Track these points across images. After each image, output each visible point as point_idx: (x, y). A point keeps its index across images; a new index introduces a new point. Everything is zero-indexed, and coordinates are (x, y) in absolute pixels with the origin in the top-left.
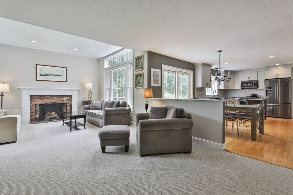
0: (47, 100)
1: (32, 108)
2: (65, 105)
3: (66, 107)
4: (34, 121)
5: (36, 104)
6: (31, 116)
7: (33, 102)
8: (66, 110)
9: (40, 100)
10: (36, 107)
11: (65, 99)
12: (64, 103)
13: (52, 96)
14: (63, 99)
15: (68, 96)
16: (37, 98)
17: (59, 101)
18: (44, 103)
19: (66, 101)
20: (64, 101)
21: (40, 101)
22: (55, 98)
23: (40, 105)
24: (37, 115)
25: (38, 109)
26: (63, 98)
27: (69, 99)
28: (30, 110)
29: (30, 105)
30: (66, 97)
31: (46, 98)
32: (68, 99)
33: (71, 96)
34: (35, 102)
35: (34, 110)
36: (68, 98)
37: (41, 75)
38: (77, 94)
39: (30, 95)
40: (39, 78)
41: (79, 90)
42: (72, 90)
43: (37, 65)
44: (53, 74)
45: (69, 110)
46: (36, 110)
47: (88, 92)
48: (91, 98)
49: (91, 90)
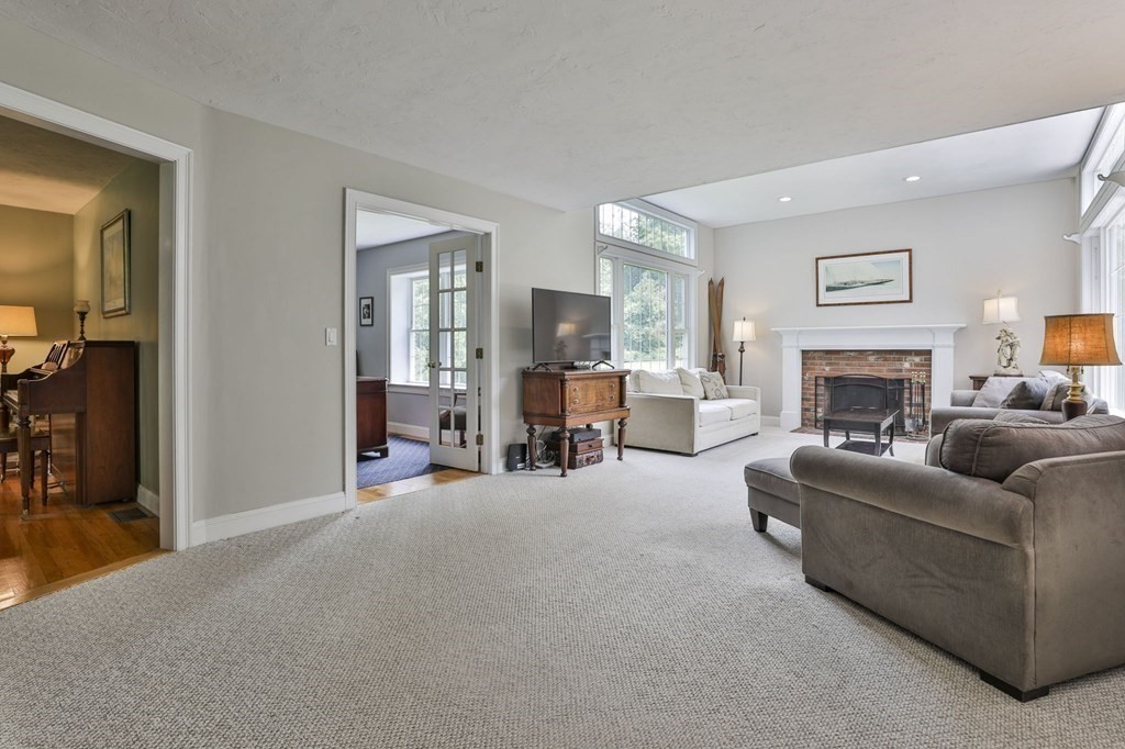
0: (847, 365)
1: (806, 386)
2: (906, 385)
3: (911, 394)
4: (811, 425)
5: (816, 378)
6: (804, 410)
7: (809, 369)
8: (911, 405)
9: (828, 364)
10: (816, 385)
11: (907, 365)
12: (903, 380)
13: (861, 354)
14: (897, 365)
15: (918, 353)
16: (821, 358)
17: (885, 371)
18: (839, 374)
19: (910, 371)
20: (901, 370)
21: (827, 369)
22: (872, 359)
23: (827, 379)
24: (819, 410)
25: (821, 390)
26: (900, 360)
27: (922, 365)
28: (803, 394)
29: (803, 379)
30: (909, 358)
31: (843, 359)
32: (917, 365)
33: (929, 352)
34: (814, 369)
35: (810, 394)
36: (917, 359)
37: (829, 289)
38: (949, 347)
39: (803, 351)
40: (825, 298)
41: (961, 329)
42: (930, 330)
43: (817, 259)
44: (863, 280)
45: (918, 405)
46: (816, 395)
47: (999, 338)
48: (1013, 363)
49: (1010, 330)
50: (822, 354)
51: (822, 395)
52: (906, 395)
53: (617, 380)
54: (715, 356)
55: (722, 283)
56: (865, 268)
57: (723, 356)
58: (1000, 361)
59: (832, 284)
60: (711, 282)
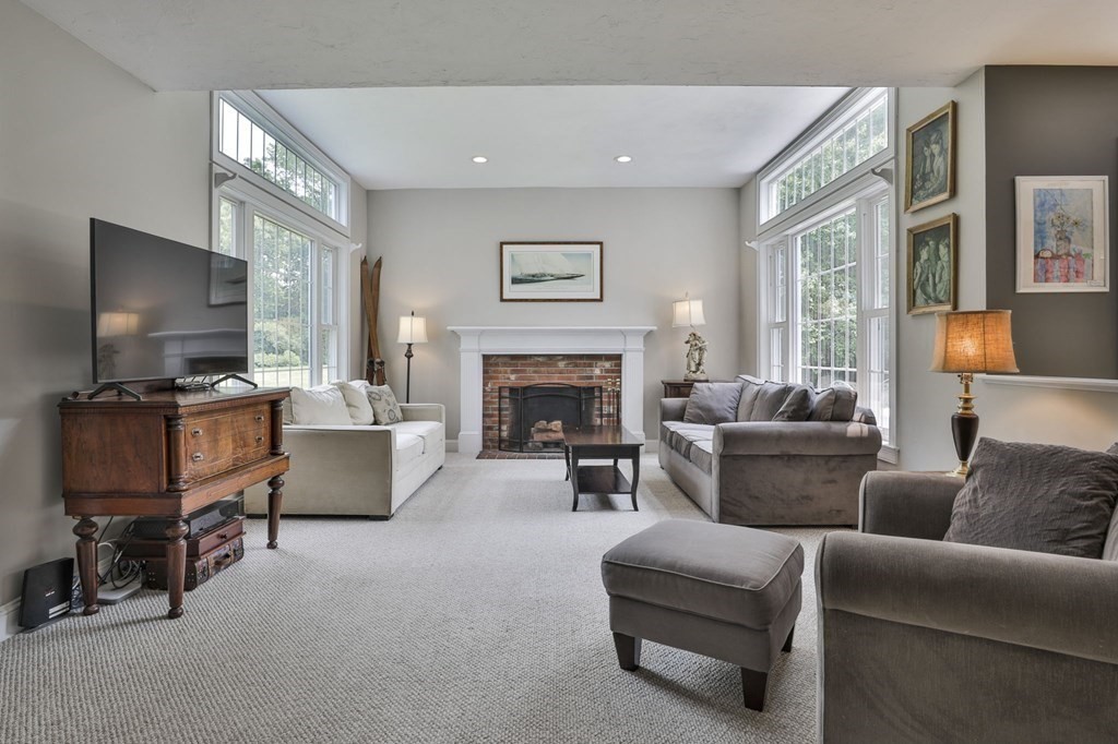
0: (535, 372)
1: (488, 399)
2: (597, 394)
3: (601, 403)
4: (494, 447)
5: (500, 388)
6: (486, 429)
7: (491, 378)
8: (601, 416)
9: (513, 372)
10: (500, 397)
11: (597, 372)
12: (593, 388)
13: (551, 359)
14: (587, 372)
15: (609, 357)
16: (505, 364)
17: (574, 378)
18: (526, 383)
19: (600, 377)
20: (591, 378)
21: (513, 377)
22: (562, 364)
23: (513, 390)
24: (504, 427)
25: (506, 404)
26: (590, 365)
27: (613, 371)
28: (485, 409)
29: (484, 391)
30: (599, 363)
31: (530, 365)
32: (607, 371)
33: (618, 357)
34: (497, 378)
35: (494, 409)
36: (607, 365)
37: (515, 281)
38: (638, 351)
39: (484, 356)
40: (511, 291)
41: (651, 332)
42: (622, 332)
43: (502, 244)
44: (554, 273)
45: (609, 415)
46: (500, 410)
47: (687, 342)
48: (701, 368)
49: (699, 334)
50: (506, 359)
51: (507, 409)
52: (597, 406)
53: (266, 408)
54: (371, 363)
55: (379, 263)
56: (554, 259)
57: (382, 363)
58: (689, 366)
59: (518, 274)
60: (364, 262)
